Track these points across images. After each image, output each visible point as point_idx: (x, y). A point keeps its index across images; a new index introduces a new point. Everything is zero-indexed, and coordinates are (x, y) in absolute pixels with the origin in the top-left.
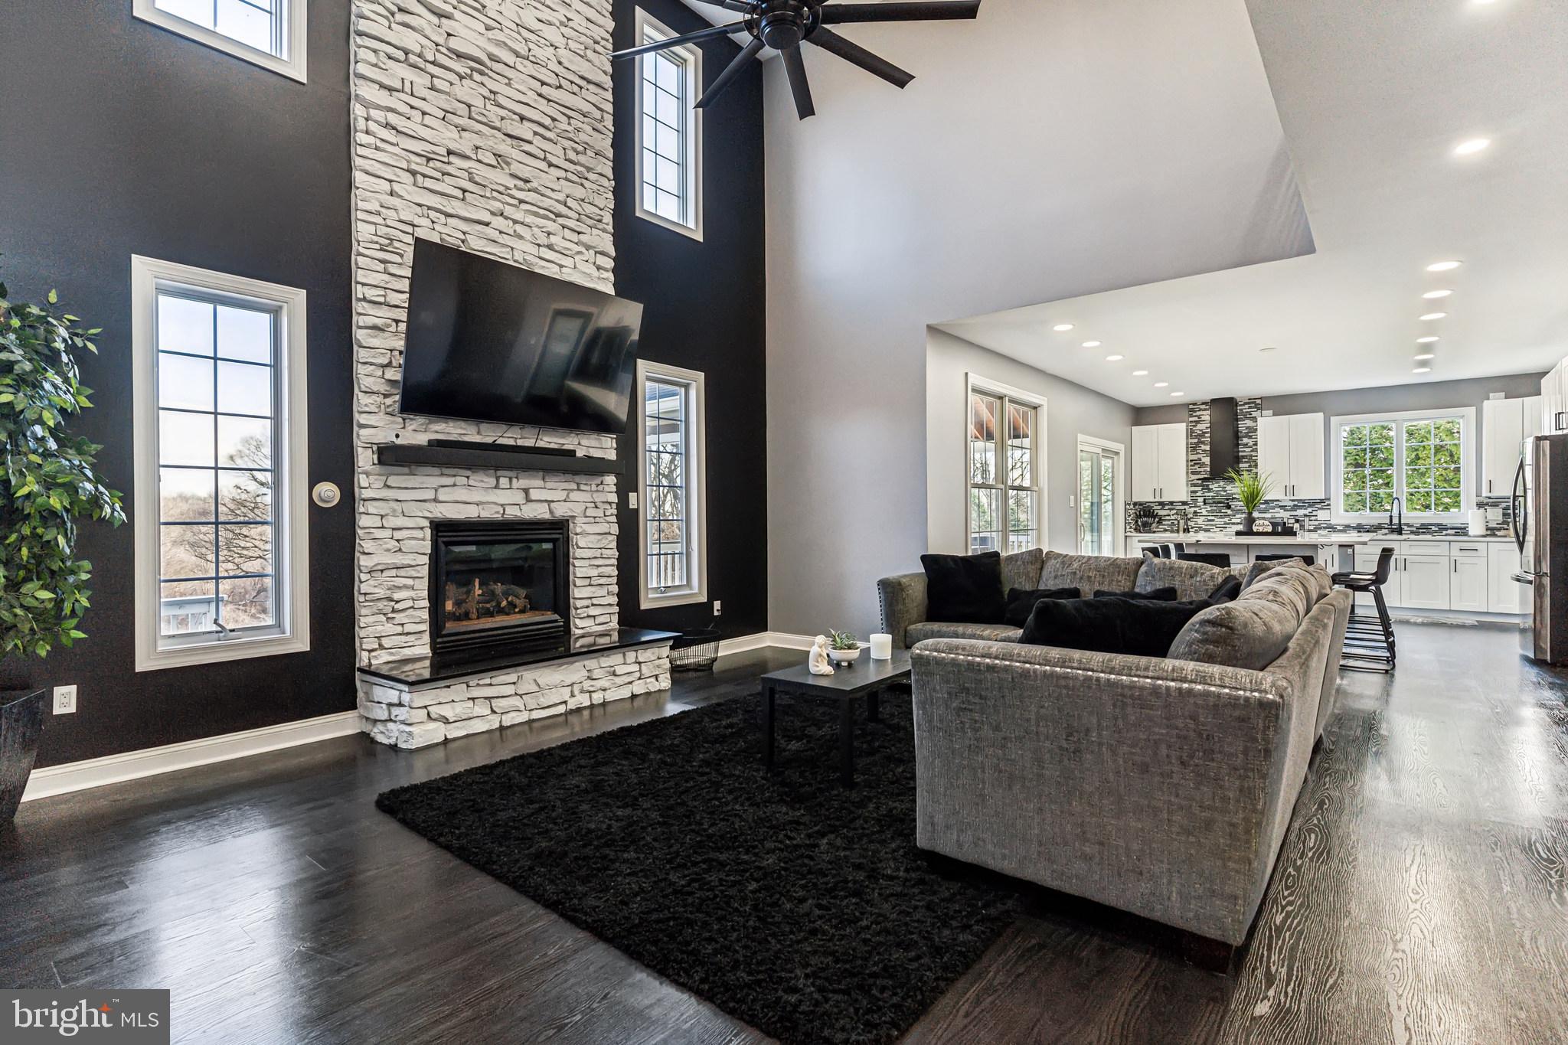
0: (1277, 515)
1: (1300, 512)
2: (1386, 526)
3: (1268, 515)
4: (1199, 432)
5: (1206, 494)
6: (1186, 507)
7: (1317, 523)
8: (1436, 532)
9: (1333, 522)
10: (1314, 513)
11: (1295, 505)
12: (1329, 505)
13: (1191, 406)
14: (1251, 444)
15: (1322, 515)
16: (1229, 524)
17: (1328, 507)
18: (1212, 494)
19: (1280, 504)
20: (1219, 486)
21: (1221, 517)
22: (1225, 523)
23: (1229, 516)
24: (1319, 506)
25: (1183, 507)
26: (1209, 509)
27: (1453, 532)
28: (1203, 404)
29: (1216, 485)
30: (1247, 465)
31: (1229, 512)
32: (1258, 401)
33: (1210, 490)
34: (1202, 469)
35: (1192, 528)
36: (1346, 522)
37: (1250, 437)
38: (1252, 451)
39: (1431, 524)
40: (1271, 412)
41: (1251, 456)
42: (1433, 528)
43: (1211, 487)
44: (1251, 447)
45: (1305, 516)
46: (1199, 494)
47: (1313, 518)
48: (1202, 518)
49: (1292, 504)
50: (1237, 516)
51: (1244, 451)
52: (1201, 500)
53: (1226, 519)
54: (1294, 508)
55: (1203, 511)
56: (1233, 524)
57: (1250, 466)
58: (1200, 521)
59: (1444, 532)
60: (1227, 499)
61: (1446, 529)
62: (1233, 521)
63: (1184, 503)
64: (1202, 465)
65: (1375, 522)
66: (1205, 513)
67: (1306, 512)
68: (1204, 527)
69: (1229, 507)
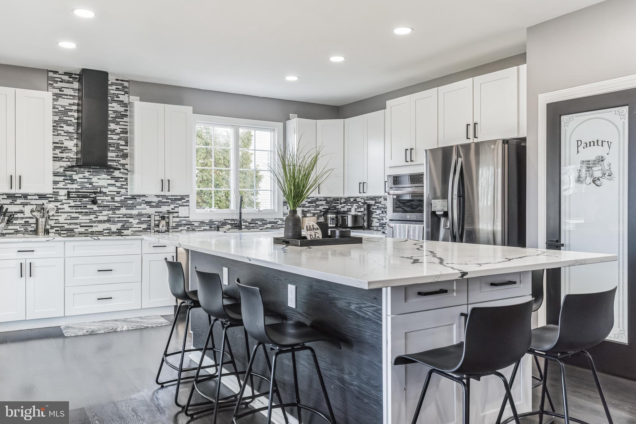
0: (144, 212)
1: (164, 209)
2: (229, 222)
3: (134, 212)
4: (60, 109)
5: (69, 186)
6: (45, 202)
7: (177, 220)
8: (260, 226)
9: (191, 219)
10: (176, 210)
11: (159, 202)
12: (188, 201)
13: (51, 74)
14: (118, 131)
15: (182, 211)
16: (95, 222)
17: (186, 204)
18: (75, 186)
19: (147, 200)
20: (84, 178)
21: (86, 214)
22: (91, 221)
23: (94, 213)
24: (180, 202)
25: (40, 202)
26: (73, 204)
27: (269, 226)
28: (66, 74)
29: (81, 175)
30: (114, 154)
31: (95, 208)
32: (126, 84)
33: (73, 181)
34: (64, 155)
35: (52, 227)
36: (201, 219)
37: (118, 123)
38: (119, 139)
39: (257, 220)
40: (138, 98)
41: (118, 144)
42: (260, 223)
43: (75, 177)
44: (117, 134)
45: (169, 212)
46: (61, 185)
47: (175, 215)
48: (64, 216)
49: (156, 200)
50: (105, 213)
51: (112, 139)
52: (63, 192)
53: (92, 217)
54: (159, 204)
55: (66, 207)
56: (100, 222)
57: (117, 156)
58: (62, 218)
59: (266, 226)
60: (95, 193)
61: (266, 224)
62: (100, 218)
63: (42, 197)
64: (65, 150)
65: (222, 218)
66: (67, 209)
67: (169, 208)
68: (67, 226)
69: (94, 202)
